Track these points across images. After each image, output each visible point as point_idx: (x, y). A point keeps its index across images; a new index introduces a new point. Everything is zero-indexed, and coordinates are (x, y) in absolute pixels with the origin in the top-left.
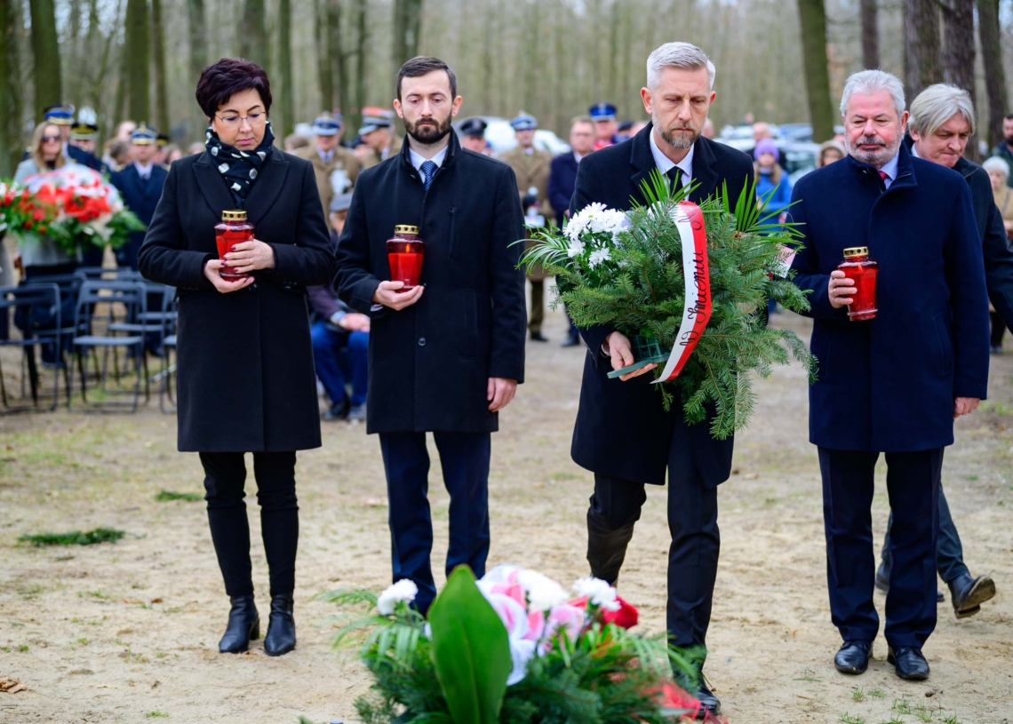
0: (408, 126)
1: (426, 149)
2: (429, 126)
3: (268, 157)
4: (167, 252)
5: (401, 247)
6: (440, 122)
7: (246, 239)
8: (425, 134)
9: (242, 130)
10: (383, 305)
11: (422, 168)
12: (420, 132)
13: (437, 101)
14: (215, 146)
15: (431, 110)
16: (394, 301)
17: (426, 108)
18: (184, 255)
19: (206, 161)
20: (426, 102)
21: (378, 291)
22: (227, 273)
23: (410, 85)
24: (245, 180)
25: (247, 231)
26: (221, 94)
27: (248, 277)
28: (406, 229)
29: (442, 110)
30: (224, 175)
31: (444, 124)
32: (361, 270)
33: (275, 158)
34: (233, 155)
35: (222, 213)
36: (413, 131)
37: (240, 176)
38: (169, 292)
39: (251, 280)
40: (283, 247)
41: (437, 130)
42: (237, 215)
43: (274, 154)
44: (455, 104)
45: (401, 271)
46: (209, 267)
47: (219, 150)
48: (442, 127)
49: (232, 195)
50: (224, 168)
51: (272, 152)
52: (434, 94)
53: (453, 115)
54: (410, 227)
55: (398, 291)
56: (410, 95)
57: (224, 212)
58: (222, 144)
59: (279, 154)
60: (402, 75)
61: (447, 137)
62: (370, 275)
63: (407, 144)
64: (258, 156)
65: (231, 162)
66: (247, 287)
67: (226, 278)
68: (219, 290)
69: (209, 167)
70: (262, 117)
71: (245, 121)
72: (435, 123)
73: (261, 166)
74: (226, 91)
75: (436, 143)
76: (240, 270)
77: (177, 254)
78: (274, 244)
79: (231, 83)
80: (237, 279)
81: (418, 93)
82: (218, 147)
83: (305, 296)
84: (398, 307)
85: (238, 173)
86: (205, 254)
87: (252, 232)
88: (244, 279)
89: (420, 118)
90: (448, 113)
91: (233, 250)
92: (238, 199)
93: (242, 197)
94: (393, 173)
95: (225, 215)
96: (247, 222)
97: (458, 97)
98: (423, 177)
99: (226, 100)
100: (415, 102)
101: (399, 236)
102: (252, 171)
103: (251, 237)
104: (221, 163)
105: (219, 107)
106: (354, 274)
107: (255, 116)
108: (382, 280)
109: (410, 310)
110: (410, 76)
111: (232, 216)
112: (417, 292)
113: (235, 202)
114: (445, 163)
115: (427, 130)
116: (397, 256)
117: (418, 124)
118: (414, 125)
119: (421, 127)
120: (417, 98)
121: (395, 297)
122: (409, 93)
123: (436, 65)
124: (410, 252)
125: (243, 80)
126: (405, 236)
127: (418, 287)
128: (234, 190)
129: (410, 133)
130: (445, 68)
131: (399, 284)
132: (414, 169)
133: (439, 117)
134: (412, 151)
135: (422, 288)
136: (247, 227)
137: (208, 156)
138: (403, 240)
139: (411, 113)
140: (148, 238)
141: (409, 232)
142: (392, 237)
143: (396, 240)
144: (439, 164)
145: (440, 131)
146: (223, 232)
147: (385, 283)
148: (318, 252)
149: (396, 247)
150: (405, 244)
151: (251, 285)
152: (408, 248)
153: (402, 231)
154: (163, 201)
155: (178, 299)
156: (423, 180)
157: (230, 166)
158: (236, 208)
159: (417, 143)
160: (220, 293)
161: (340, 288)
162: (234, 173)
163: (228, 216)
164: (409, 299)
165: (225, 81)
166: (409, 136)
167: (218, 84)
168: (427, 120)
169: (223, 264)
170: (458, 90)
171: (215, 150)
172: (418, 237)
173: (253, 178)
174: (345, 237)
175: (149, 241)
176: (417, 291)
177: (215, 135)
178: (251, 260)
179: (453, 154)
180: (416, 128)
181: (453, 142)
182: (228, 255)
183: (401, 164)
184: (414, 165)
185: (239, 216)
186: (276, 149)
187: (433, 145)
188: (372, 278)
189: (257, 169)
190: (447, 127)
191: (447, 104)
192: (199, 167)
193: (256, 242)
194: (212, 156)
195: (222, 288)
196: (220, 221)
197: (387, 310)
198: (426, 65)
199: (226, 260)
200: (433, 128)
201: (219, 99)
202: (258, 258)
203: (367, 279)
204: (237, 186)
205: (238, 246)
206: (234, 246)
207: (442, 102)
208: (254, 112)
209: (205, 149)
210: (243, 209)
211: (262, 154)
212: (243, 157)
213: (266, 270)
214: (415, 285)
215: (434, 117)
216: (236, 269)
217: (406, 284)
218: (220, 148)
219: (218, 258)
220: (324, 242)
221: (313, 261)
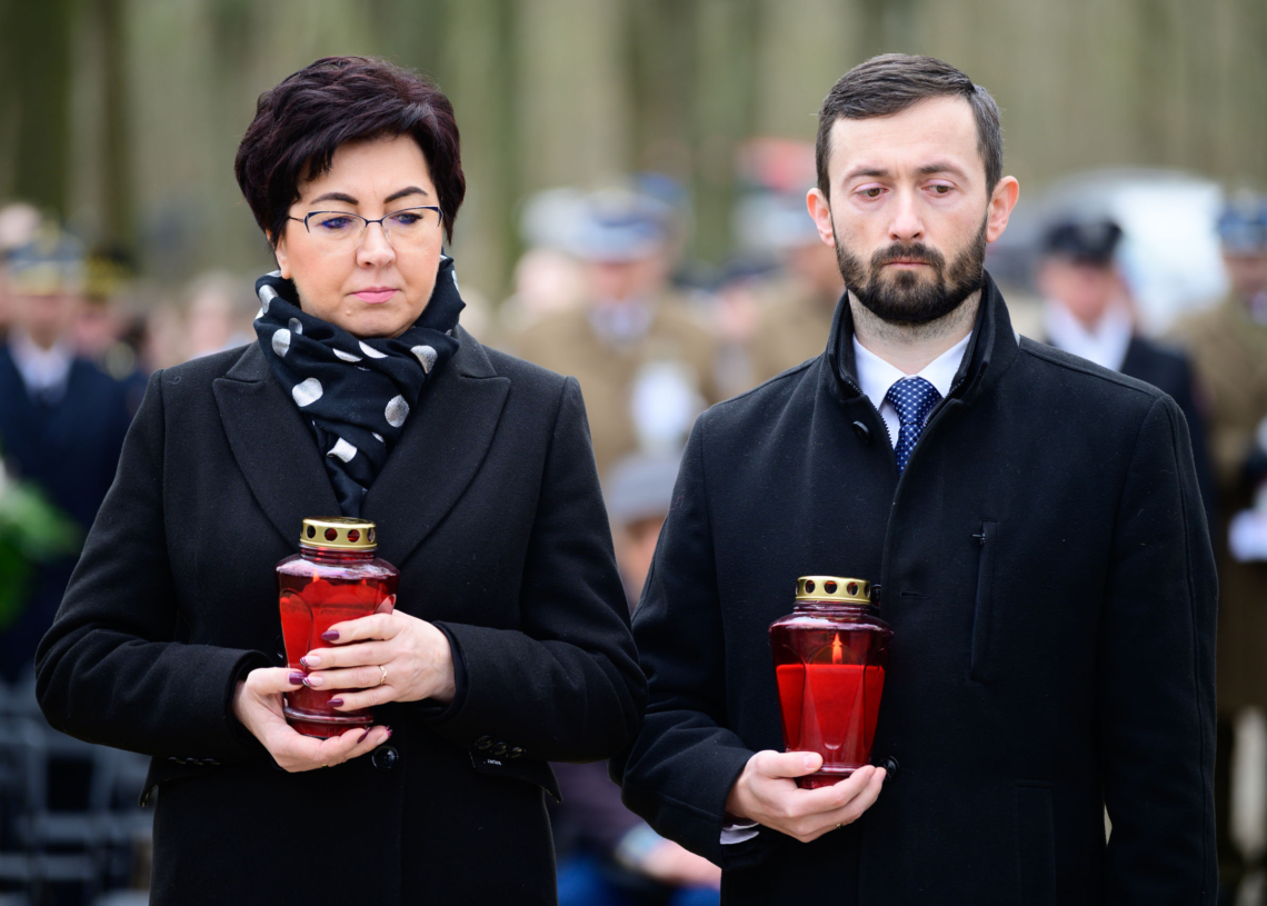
0: (848, 267)
1: (906, 341)
2: (913, 268)
3: (443, 361)
4: (126, 646)
5: (814, 641)
6: (949, 255)
7: (372, 608)
8: (901, 294)
9: (363, 257)
10: (760, 828)
11: (890, 399)
12: (884, 290)
13: (942, 189)
14: (285, 325)
15: (921, 219)
16: (791, 812)
17: (905, 213)
18: (175, 655)
19: (256, 373)
20: (905, 195)
21: (742, 780)
22: (308, 710)
23: (859, 143)
24: (369, 429)
25: (372, 581)
26: (306, 146)
27: (370, 726)
28: (831, 588)
29: (956, 221)
30: (307, 414)
31: (961, 263)
32: (696, 716)
33: (464, 365)
34: (338, 353)
35: (302, 525)
36: (864, 286)
37: (355, 417)
38: (127, 767)
39: (381, 735)
40: (482, 637)
41: (940, 281)
42: (349, 533)
43: (462, 353)
44: (997, 203)
45: (814, 721)
46: (253, 689)
47: (294, 337)
48: (955, 273)
49: (331, 474)
50: (307, 393)
51: (456, 347)
52: (930, 171)
53: (991, 235)
54: (842, 582)
55: (804, 782)
56: (854, 175)
57: (308, 522)
58: (306, 319)
59: (477, 354)
60: (829, 114)
61: (972, 303)
62: (721, 733)
63: (845, 328)
64: (414, 357)
65: (330, 376)
66: (366, 756)
67: (301, 727)
68: (280, 763)
69: (262, 390)
70: (431, 226)
71: (374, 227)
72: (934, 260)
73: (422, 389)
74: (324, 137)
75: (938, 323)
76: (351, 702)
77: (155, 654)
78: (454, 627)
79: (338, 114)
80: (338, 730)
81: (880, 167)
82: (292, 328)
83: (545, 791)
84: (806, 832)
85: (349, 409)
86: (238, 653)
87: (387, 586)
88: (359, 732)
89: (886, 243)
90: (976, 229)
91: (328, 642)
92: (349, 487)
93: (362, 483)
94: (801, 417)
95: (312, 532)
96: (373, 557)
97: (1007, 179)
98: (893, 428)
99: (319, 164)
100: (874, 192)
101: (807, 609)
102: (393, 403)
103: (387, 602)
104: (300, 379)
105: (301, 189)
106: (673, 730)
107: (411, 219)
108: (757, 751)
109: (842, 840)
110: (857, 115)
111: (331, 534)
112: (866, 783)
113: (340, 496)
114: (960, 384)
115: (906, 281)
116: (803, 671)
117: (879, 262)
118: (866, 268)
119: (889, 274)
120: (879, 184)
121: (794, 801)
122: (851, 167)
123: (938, 81)
124: (845, 660)
125: (376, 103)
126: (828, 609)
127: (869, 768)
128: (336, 458)
129: (856, 291)
130: (968, 89)
131: (809, 761)
132: (866, 403)
133: (945, 240)
134: (860, 348)
135: (881, 772)
136: (372, 571)
137: (261, 356)
138: (823, 623)
139: (860, 229)
140: (70, 604)
141: (841, 595)
142: (788, 611)
143: (801, 621)
144: (944, 389)
145: (950, 285)
146: (302, 581)
147: (766, 758)
148: (590, 656)
149: (797, 646)
150: (827, 635)
151: (380, 751)
152: (837, 647)
153: (819, 594)
154: (121, 492)
155: (156, 790)
156: (894, 439)
157: (325, 388)
158: (343, 514)
159: (878, 323)
160: (282, 771)
161: (627, 773)
162: (337, 409)
163: (320, 535)
164: (837, 808)
165: (321, 105)
166: (854, 301)
167: (302, 116)
168: (909, 249)
169: (293, 681)
170: (1005, 160)
171: (283, 337)
172: (865, 613)
173: (394, 424)
174: (649, 612)
175: (72, 612)
176: (864, 784)
177: (286, 288)
178: (385, 671)
179: (987, 358)
180: (875, 277)
181: (992, 322)
182: (314, 657)
183: (826, 388)
184: (866, 391)
185: (353, 536)
186: (469, 340)
187: (927, 328)
188: (726, 742)
189: (406, 398)
190: (970, 272)
191: (970, 201)
192: (232, 389)
193: (401, 619)
194: (275, 357)
195: (291, 757)
196: (295, 551)
197: (772, 842)
198: (906, 81)
199: (307, 671)
200: (926, 275)
201: (302, 160)
202: (408, 667)
203: (714, 743)
204: (345, 450)
205: (346, 629)
206: (333, 628)
207: (954, 196)
208: (407, 204)
209: (251, 338)
210: (362, 518)
211: (424, 352)
212: (366, 360)
213: (430, 702)
214: (859, 763)
215: (929, 242)
216: (336, 697)
217: (828, 759)
218: (300, 331)
219: (282, 664)
220: (611, 625)
221: (576, 681)
